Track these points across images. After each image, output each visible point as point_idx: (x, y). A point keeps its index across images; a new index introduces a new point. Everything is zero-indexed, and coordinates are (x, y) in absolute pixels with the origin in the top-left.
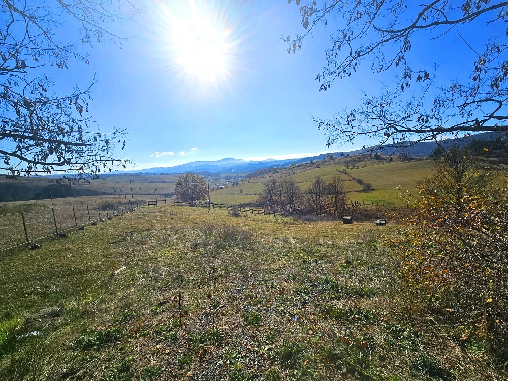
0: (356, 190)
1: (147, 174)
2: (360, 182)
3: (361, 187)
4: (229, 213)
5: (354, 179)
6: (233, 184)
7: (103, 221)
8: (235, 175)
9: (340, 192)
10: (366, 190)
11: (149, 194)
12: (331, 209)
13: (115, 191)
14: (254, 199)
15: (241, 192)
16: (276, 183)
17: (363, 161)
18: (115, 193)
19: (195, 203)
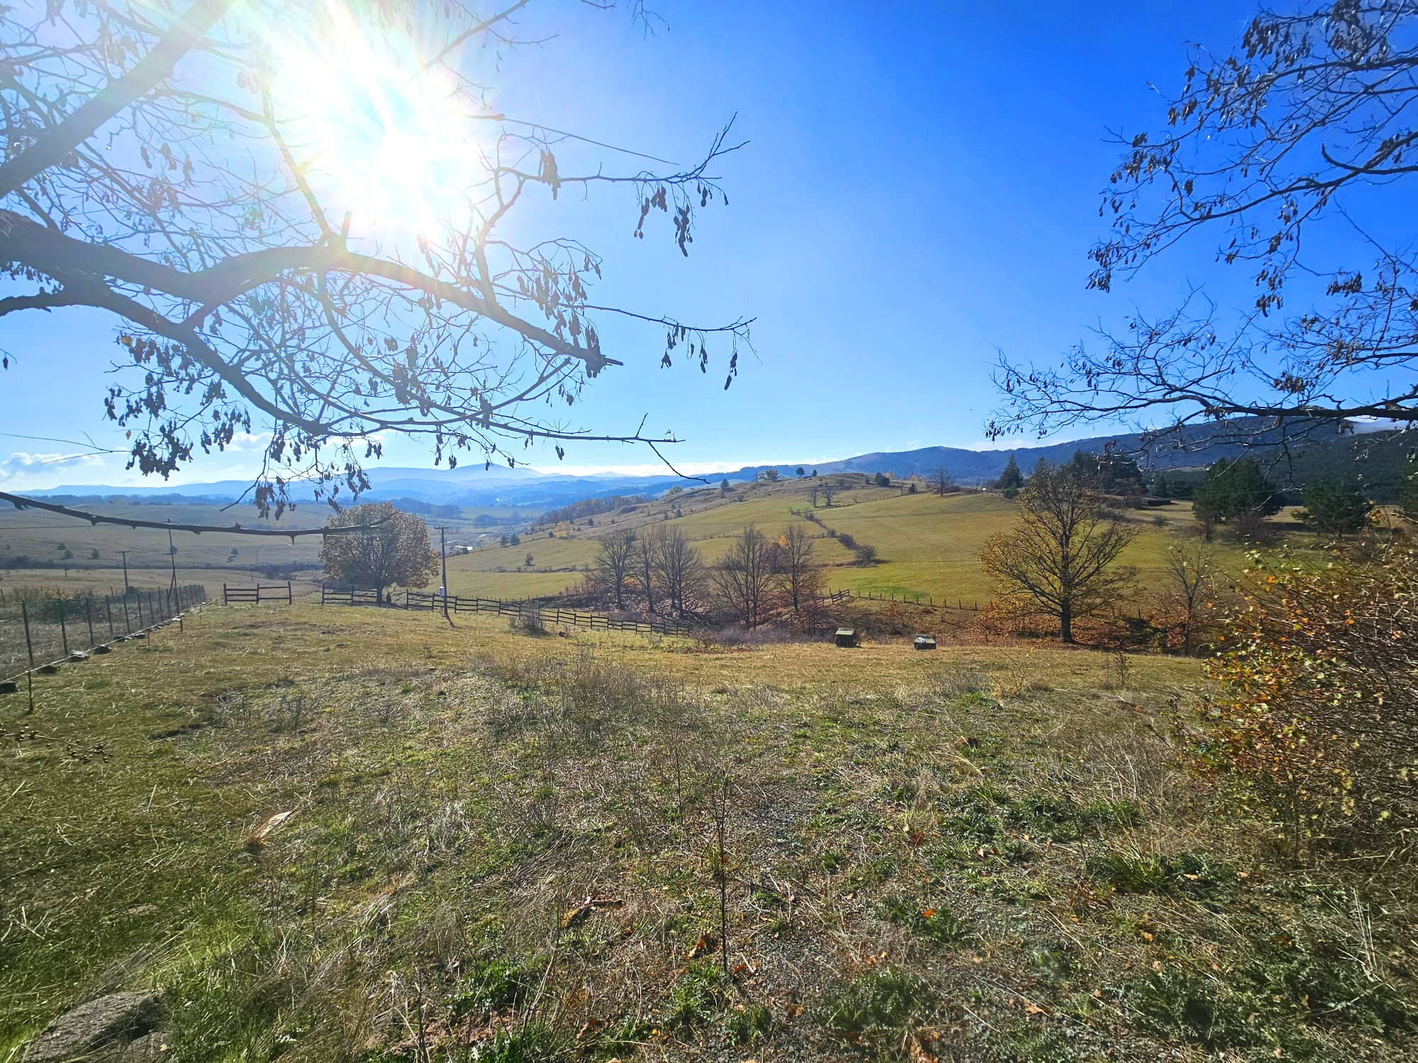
0: (838, 562)
1: (201, 501)
2: (847, 541)
3: (851, 556)
4: (513, 625)
5: (832, 534)
6: (504, 541)
7: (76, 659)
8: (508, 514)
9: (804, 567)
10: (862, 562)
11: (208, 567)
12: (780, 610)
13: (68, 555)
14: (571, 584)
15: (529, 565)
16: (633, 539)
17: (849, 488)
18: (68, 561)
19: (389, 597)
